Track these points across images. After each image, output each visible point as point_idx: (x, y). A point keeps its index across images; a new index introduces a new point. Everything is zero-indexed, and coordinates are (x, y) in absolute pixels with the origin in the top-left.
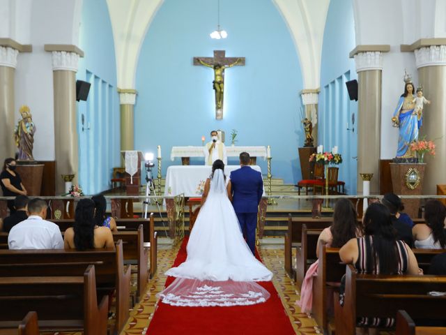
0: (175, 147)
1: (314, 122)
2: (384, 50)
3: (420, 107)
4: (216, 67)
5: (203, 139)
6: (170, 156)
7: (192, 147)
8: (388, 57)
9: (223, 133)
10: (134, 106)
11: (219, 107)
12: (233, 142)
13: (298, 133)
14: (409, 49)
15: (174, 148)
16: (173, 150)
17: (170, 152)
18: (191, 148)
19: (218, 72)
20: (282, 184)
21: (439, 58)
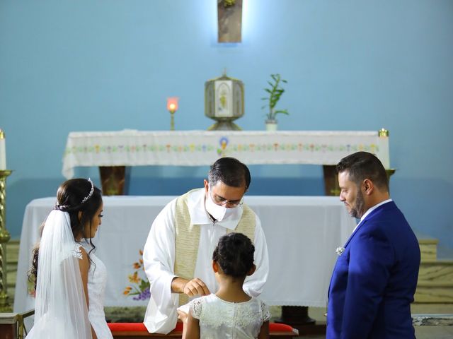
0: (79, 134)
5: (172, 107)
6: (60, 165)
7: (134, 132)
9: (238, 85)
12: (271, 118)
15: (74, 138)
16: (70, 144)
17: (61, 151)
18: (132, 135)
20: (435, 260)
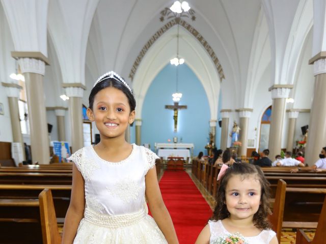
1: (214, 134)
2: (230, 111)
3: (238, 131)
4: (175, 110)
8: (231, 113)
10: (141, 126)
11: (176, 127)
13: (208, 138)
14: (238, 111)
19: (176, 112)
21: (245, 115)
